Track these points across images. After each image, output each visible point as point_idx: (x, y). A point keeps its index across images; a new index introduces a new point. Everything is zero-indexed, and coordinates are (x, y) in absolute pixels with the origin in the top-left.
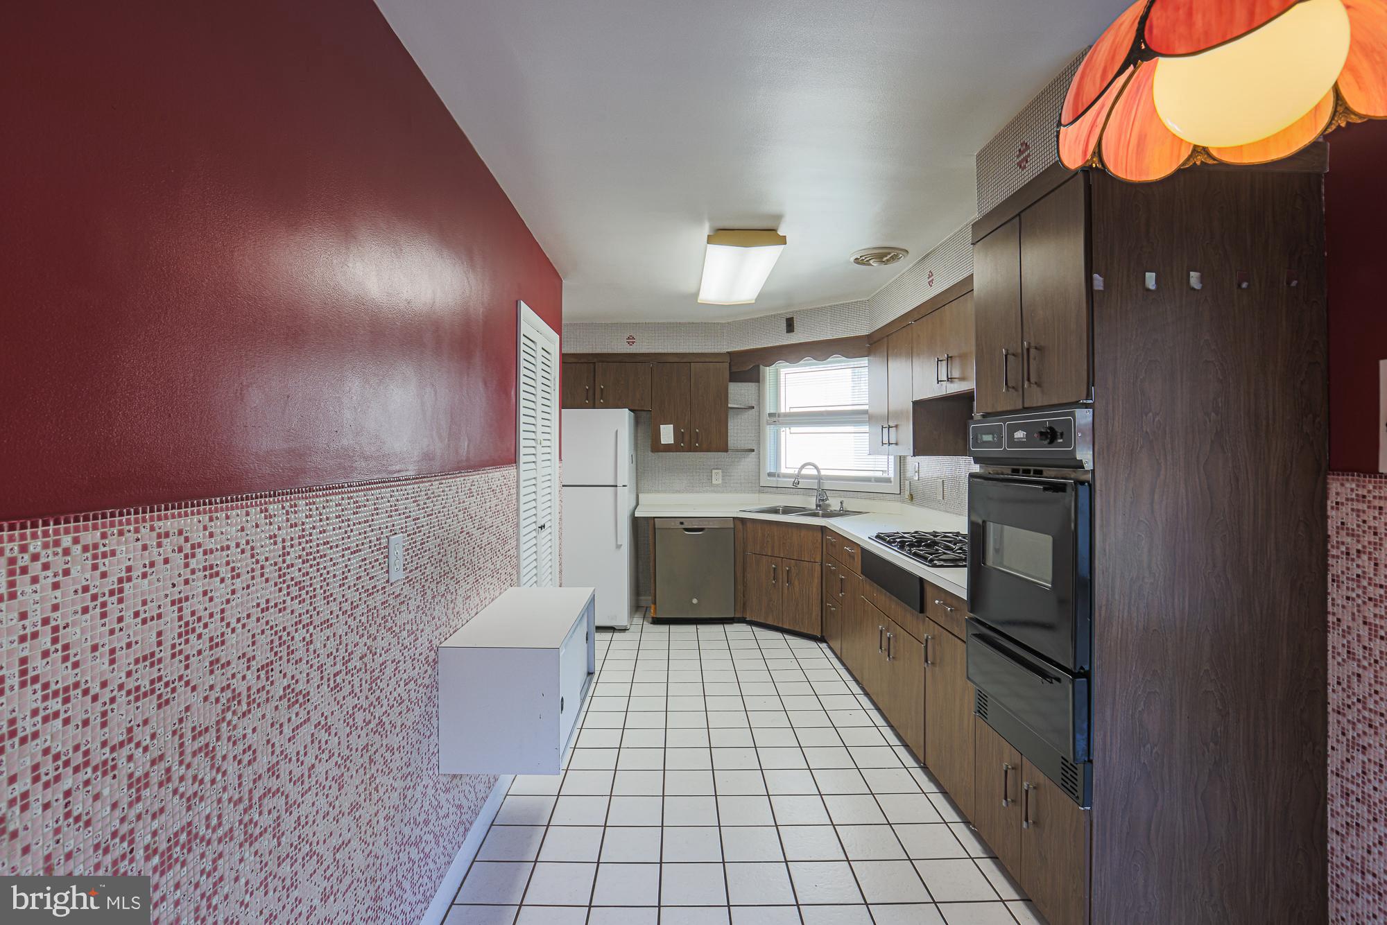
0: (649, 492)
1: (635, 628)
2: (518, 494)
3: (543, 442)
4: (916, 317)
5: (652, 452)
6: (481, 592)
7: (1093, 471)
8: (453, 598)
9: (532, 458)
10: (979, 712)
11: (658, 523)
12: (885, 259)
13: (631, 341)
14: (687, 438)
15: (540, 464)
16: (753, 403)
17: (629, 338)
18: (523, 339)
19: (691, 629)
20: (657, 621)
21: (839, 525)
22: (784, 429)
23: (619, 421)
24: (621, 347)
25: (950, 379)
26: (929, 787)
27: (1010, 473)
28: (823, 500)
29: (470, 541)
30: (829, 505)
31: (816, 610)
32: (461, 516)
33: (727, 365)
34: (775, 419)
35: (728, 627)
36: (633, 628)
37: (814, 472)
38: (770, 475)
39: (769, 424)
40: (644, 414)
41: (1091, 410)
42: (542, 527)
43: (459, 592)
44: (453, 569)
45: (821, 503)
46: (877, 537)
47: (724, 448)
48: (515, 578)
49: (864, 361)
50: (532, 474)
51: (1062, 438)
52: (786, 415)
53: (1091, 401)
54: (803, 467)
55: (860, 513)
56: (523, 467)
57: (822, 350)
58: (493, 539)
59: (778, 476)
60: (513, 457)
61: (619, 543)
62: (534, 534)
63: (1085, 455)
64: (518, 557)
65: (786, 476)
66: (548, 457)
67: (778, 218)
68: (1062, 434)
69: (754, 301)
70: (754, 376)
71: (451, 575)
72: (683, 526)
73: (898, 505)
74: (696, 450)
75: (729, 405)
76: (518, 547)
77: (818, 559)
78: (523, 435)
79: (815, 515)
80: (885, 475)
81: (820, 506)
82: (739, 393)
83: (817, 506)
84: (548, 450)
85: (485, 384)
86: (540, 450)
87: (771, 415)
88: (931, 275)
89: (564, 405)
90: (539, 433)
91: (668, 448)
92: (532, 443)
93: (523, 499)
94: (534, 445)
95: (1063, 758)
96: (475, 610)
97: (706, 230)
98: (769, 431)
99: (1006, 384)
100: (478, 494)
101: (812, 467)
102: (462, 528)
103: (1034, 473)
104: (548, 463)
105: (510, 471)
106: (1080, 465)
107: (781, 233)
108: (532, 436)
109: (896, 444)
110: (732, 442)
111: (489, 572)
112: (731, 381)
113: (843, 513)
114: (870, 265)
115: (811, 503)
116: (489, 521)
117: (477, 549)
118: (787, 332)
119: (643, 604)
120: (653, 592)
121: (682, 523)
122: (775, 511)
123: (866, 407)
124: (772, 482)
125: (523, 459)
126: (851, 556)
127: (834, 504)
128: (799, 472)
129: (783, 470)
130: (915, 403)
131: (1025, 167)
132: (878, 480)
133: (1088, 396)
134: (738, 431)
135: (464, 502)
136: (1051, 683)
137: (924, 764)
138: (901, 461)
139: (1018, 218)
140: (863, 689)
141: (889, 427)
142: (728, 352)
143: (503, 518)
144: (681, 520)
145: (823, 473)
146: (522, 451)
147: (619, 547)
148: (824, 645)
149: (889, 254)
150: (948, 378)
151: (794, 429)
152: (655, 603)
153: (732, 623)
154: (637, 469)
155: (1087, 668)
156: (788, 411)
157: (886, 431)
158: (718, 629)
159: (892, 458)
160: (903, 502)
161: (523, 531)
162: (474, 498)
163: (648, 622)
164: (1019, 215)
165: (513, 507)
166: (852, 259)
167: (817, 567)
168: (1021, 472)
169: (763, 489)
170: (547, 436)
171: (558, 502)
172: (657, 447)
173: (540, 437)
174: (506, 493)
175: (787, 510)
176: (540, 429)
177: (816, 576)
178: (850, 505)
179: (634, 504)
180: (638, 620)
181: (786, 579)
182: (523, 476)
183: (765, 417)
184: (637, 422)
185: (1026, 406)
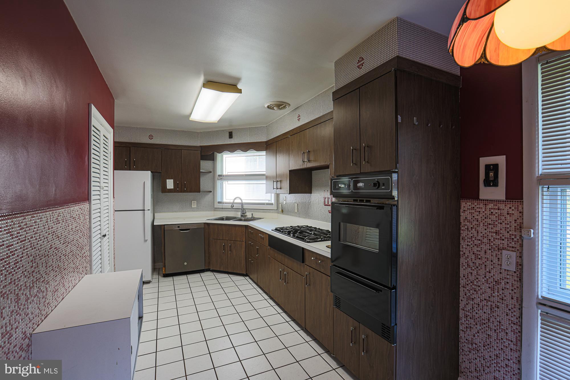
0: (160, 212)
1: (155, 281)
2: (90, 218)
3: (104, 188)
4: (291, 134)
5: (162, 192)
6: (66, 284)
7: (398, 200)
8: (44, 294)
9: (98, 197)
10: (336, 305)
11: (166, 228)
12: (281, 107)
13: (151, 137)
14: (180, 186)
15: (103, 200)
16: (211, 170)
17: (149, 136)
18: (93, 128)
19: (184, 277)
20: (166, 276)
21: (254, 224)
22: (225, 182)
23: (146, 176)
24: (145, 140)
25: (309, 161)
26: (308, 338)
27: (352, 201)
28: (244, 213)
29: (57, 253)
30: (246, 216)
31: (243, 262)
32: (50, 237)
33: (200, 152)
34: (221, 178)
35: (202, 274)
36: (153, 281)
37: (240, 201)
38: (219, 203)
39: (218, 180)
40: (156, 174)
41: (397, 174)
42: (104, 236)
43: (49, 289)
44: (44, 275)
45: (243, 215)
46: (275, 230)
47: (198, 191)
48: (88, 269)
49: (264, 153)
50: (98, 206)
51: (384, 186)
52: (227, 176)
53: (397, 170)
54: (235, 199)
55: (260, 218)
56: (93, 202)
57: (245, 147)
58: (74, 248)
59: (223, 203)
60: (87, 197)
61: (146, 239)
62: (99, 240)
63: (395, 193)
64: (90, 256)
65: (226, 203)
66: (107, 196)
67: (238, 79)
68: (384, 184)
69: (217, 122)
70: (212, 158)
71: (42, 279)
73: (276, 214)
74: (185, 191)
75: (201, 171)
76: (90, 250)
77: (244, 240)
78: (93, 184)
79: (240, 220)
80: (270, 202)
81: (243, 216)
82: (205, 165)
83: (241, 216)
84: (107, 192)
85: (67, 150)
86: (103, 192)
87: (219, 176)
88: (299, 116)
89: (116, 167)
90: (102, 182)
91: (170, 191)
92: (98, 188)
93: (93, 221)
94: (99, 190)
95: (382, 324)
96: (62, 297)
97: (201, 80)
98: (218, 183)
99: (352, 162)
100: (63, 222)
101: (239, 199)
102: (51, 246)
103: (366, 201)
104: (107, 200)
105: (86, 205)
106: (393, 198)
107: (239, 87)
108: (98, 184)
109: (281, 188)
110: (202, 188)
111: (72, 270)
112: (201, 160)
113: (253, 219)
114: (274, 109)
115: (239, 215)
116: (71, 237)
117: (63, 257)
118: (229, 138)
119: (159, 268)
120: (163, 261)
121: (179, 227)
122: (222, 219)
123: (265, 173)
124: (220, 206)
125: (93, 197)
126: (263, 238)
127: (249, 215)
128: (234, 201)
129: (225, 200)
130: (290, 171)
131: (361, 68)
132: (268, 204)
133: (396, 168)
134: (204, 182)
135: (52, 228)
136: (379, 293)
137: (305, 329)
138: (278, 196)
139: (359, 89)
140: (270, 296)
141: (277, 181)
142: (200, 146)
143: (80, 234)
144: (178, 225)
145: (244, 201)
146: (93, 193)
147: (146, 241)
148: (247, 278)
149: (283, 105)
150: (308, 161)
151: (230, 182)
152: (165, 267)
153: (203, 272)
154: (154, 201)
155: (395, 285)
156: (227, 174)
157: (275, 183)
158: (197, 275)
159: (273, 195)
160: (278, 213)
161: (93, 240)
162: (61, 224)
163: (161, 276)
164: (359, 88)
165: (87, 226)
166: (266, 106)
167: (244, 243)
168: (358, 201)
169: (216, 209)
170: (106, 185)
171: (112, 221)
172: (164, 190)
173: (103, 185)
174: (82, 218)
175: (228, 219)
176: (102, 181)
177: (243, 247)
178: (256, 215)
179: (153, 220)
180: (156, 276)
181: (229, 249)
182: (93, 207)
183: (217, 177)
184: (153, 178)
185: (361, 172)
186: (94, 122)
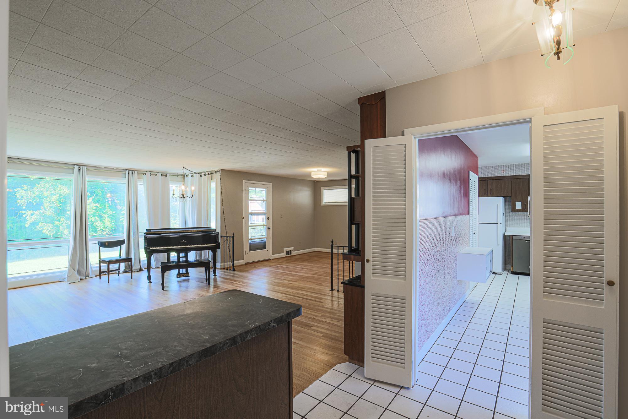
0: (510, 226)
2: (469, 223)
5: (512, 211)
11: (514, 238)
13: (503, 171)
14: (526, 207)
15: (474, 215)
17: (502, 171)
18: (470, 181)
20: (513, 273)
24: (499, 174)
36: (504, 274)
40: (508, 198)
42: (474, 233)
50: (472, 219)
56: (470, 216)
60: (468, 212)
61: (498, 243)
62: (472, 235)
72: (524, 239)
76: (469, 237)
78: (470, 207)
86: (473, 212)
91: (519, 211)
92: (472, 209)
93: (470, 225)
105: (467, 217)
119: (507, 268)
120: (512, 262)
125: (470, 213)
144: (524, 237)
146: (470, 211)
147: (498, 245)
152: (513, 266)
154: (506, 218)
161: (470, 233)
163: (510, 273)
165: (468, 227)
172: (514, 210)
173: (474, 207)
174: (466, 222)
179: (504, 231)
180: (506, 272)
184: (505, 201)
186: (471, 177)
